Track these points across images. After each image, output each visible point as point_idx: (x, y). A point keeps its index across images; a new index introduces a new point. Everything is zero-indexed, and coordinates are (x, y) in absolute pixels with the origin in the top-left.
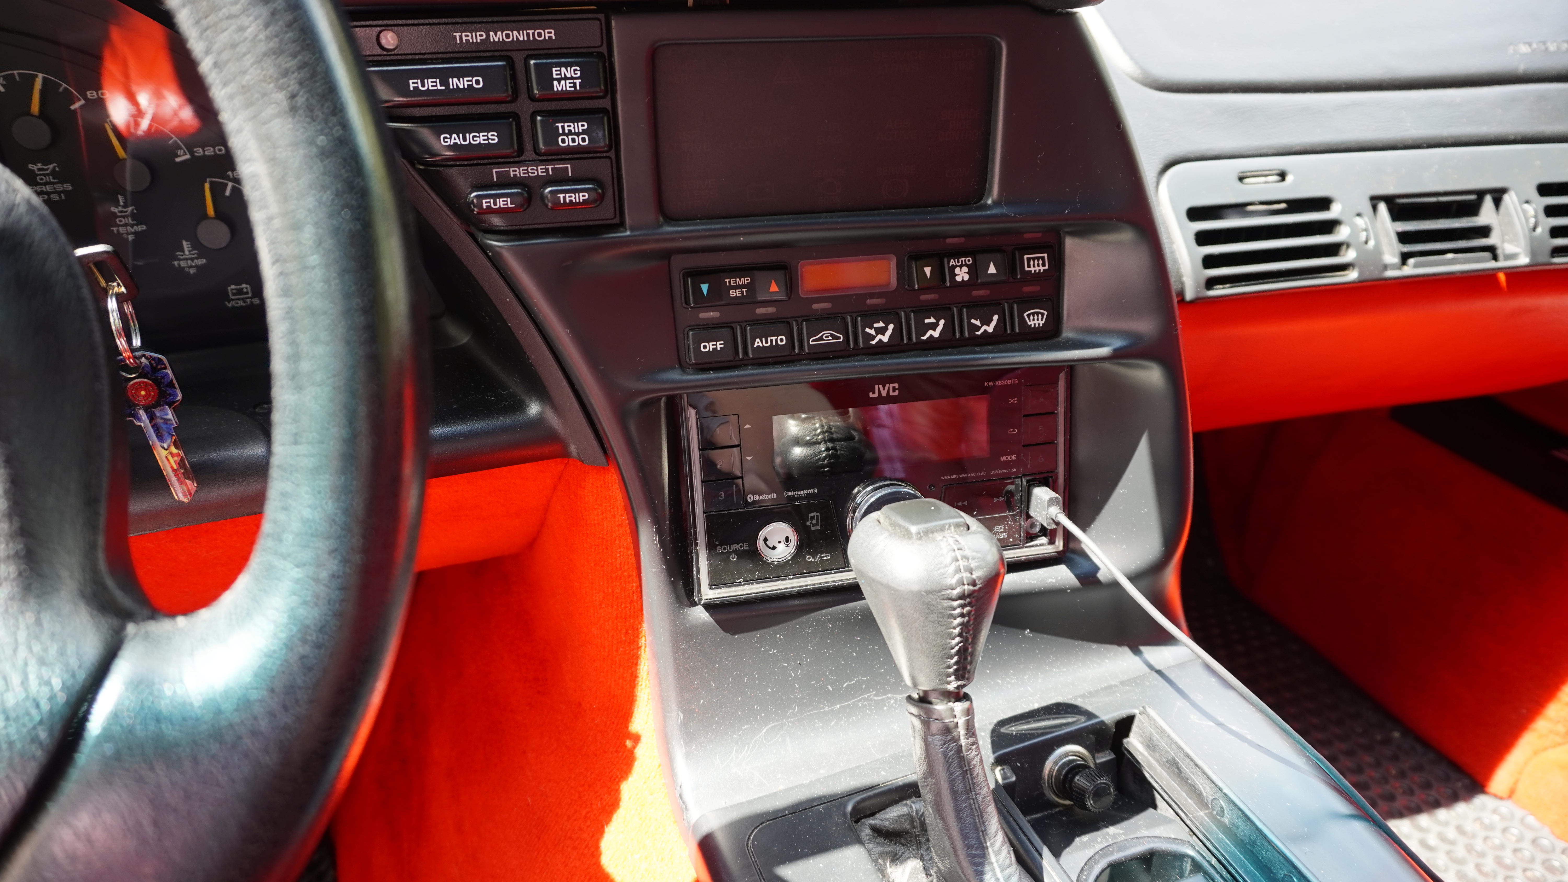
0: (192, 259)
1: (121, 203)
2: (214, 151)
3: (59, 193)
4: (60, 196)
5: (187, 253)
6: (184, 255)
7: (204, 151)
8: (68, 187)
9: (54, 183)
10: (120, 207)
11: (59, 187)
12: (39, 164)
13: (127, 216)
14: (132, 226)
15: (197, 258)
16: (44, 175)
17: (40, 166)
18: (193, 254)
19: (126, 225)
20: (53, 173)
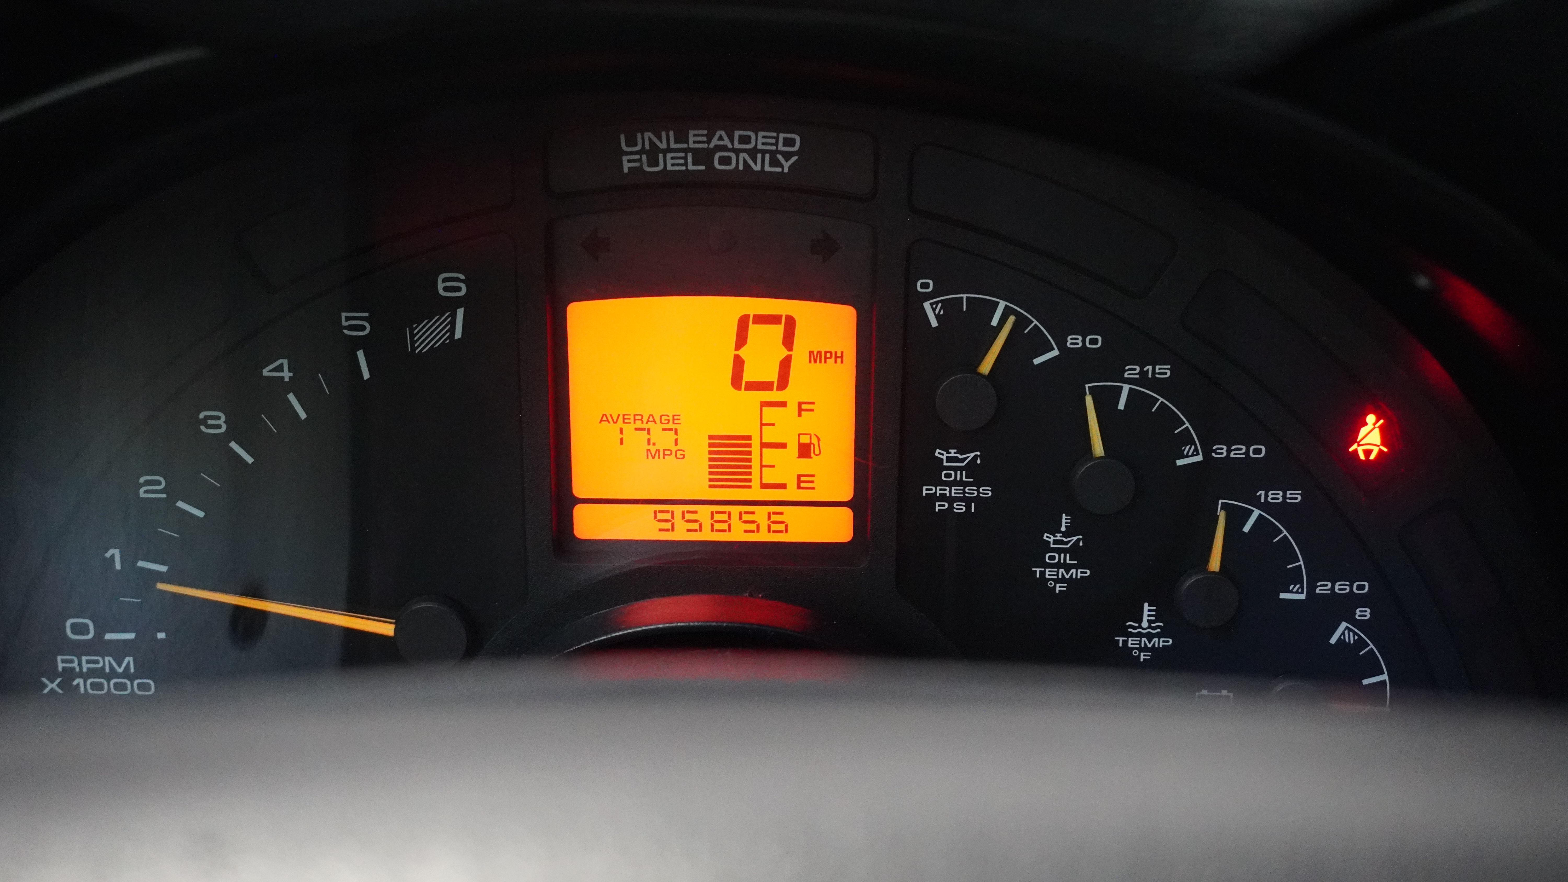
0: (1150, 637)
1: (1063, 529)
2: (1247, 453)
3: (967, 501)
4: (968, 507)
5: (1145, 624)
6: (1140, 627)
7: (1229, 451)
8: (986, 492)
9: (966, 484)
10: (1058, 535)
11: (972, 492)
12: (952, 451)
13: (1065, 551)
14: (1068, 568)
15: (1158, 635)
16: (955, 469)
17: (953, 453)
18: (1154, 628)
19: (1058, 565)
20: (971, 468)
